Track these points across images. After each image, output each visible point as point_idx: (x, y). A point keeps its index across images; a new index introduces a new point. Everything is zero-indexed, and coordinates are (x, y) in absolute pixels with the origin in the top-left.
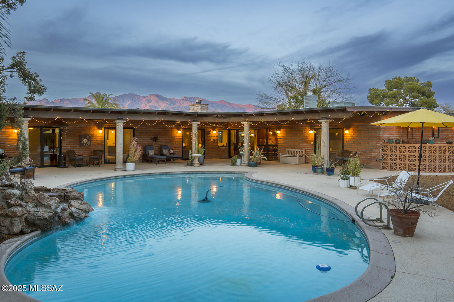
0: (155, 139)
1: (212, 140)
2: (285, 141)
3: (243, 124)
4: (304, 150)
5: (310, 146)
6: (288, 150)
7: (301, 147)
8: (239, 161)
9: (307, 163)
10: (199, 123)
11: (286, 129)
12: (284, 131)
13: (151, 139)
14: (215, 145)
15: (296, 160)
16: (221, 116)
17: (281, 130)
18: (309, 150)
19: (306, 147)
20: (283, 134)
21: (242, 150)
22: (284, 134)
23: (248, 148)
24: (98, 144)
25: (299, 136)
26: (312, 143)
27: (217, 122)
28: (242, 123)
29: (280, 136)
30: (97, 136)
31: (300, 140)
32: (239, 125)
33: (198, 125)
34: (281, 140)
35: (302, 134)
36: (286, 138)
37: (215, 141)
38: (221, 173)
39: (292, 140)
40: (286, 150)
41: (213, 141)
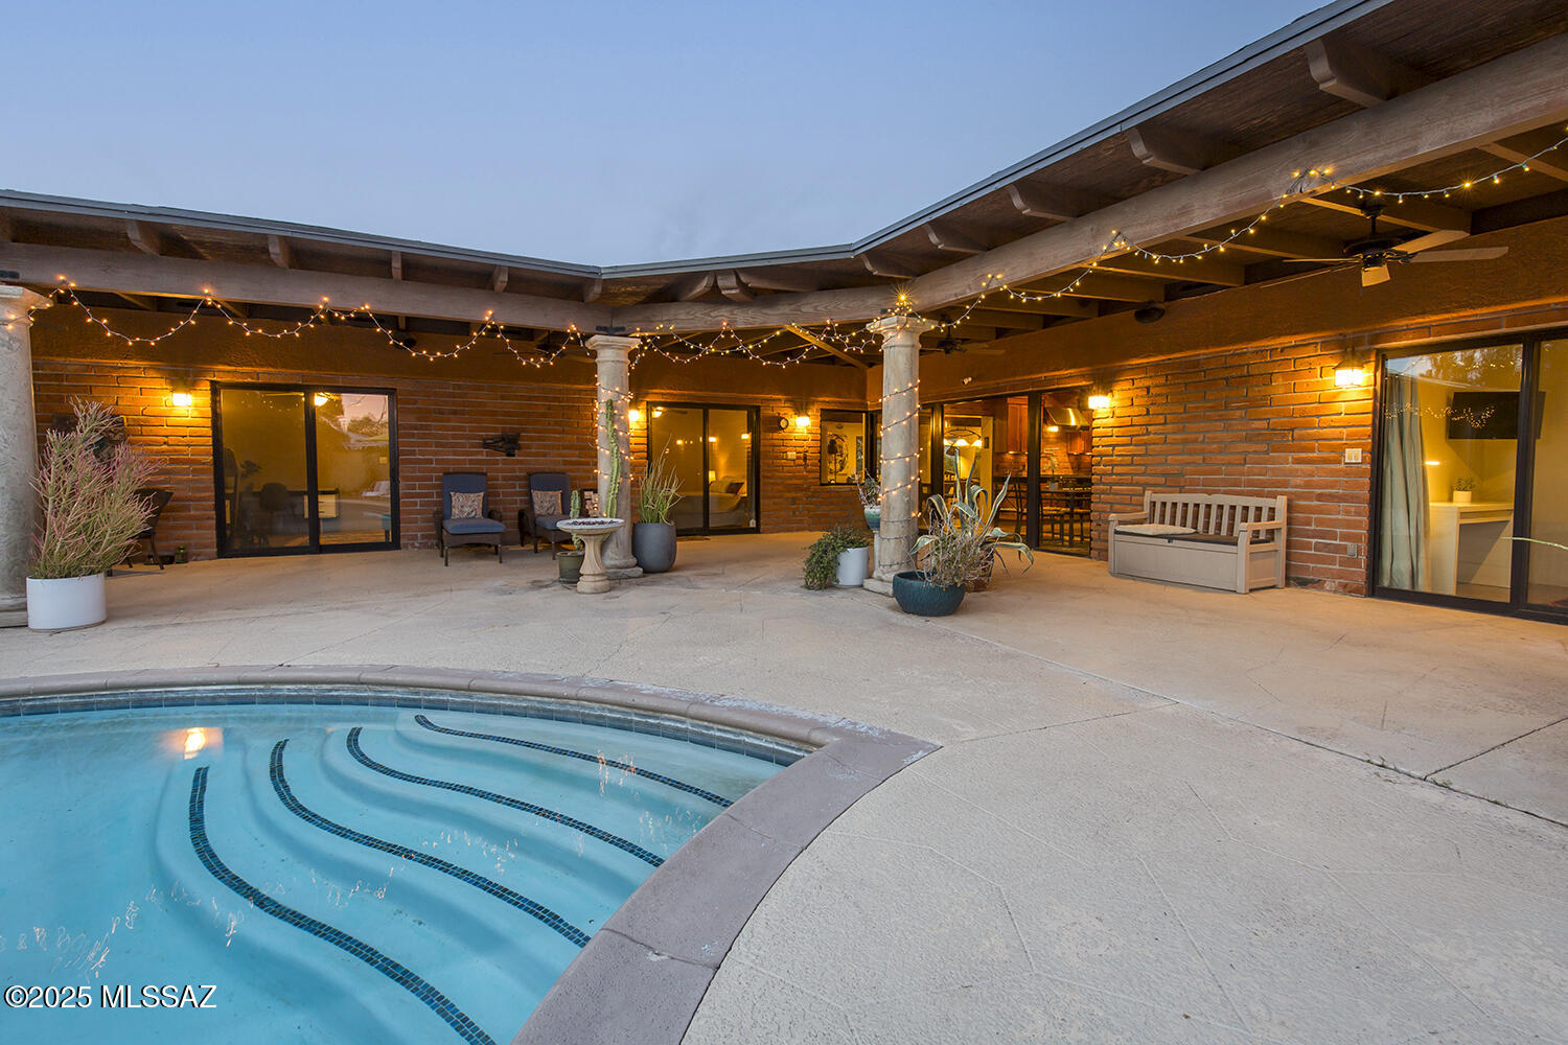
0: (509, 444)
1: (792, 455)
2: (1141, 450)
3: (879, 337)
4: (1281, 503)
5: (1333, 473)
6: (1159, 498)
7: (1250, 483)
8: (851, 562)
9: (1304, 583)
10: (636, 344)
11: (1148, 383)
12: (1131, 394)
13: (486, 445)
14: (805, 478)
15: (1232, 563)
16: (732, 281)
17: (1117, 388)
18: (1320, 497)
19: (1299, 480)
20: (1130, 411)
21: (872, 499)
22: (1135, 410)
23: (907, 481)
24: (173, 461)
25: (1238, 413)
26: (1354, 455)
27: (727, 333)
28: (871, 328)
29: (1111, 422)
30: (171, 421)
31: (1248, 439)
32: (855, 341)
33: (632, 355)
34: (1114, 446)
35: (1266, 401)
36: (1148, 433)
37: (805, 459)
38: (572, 707)
39: (1185, 441)
40: (1148, 496)
41: (798, 458)
